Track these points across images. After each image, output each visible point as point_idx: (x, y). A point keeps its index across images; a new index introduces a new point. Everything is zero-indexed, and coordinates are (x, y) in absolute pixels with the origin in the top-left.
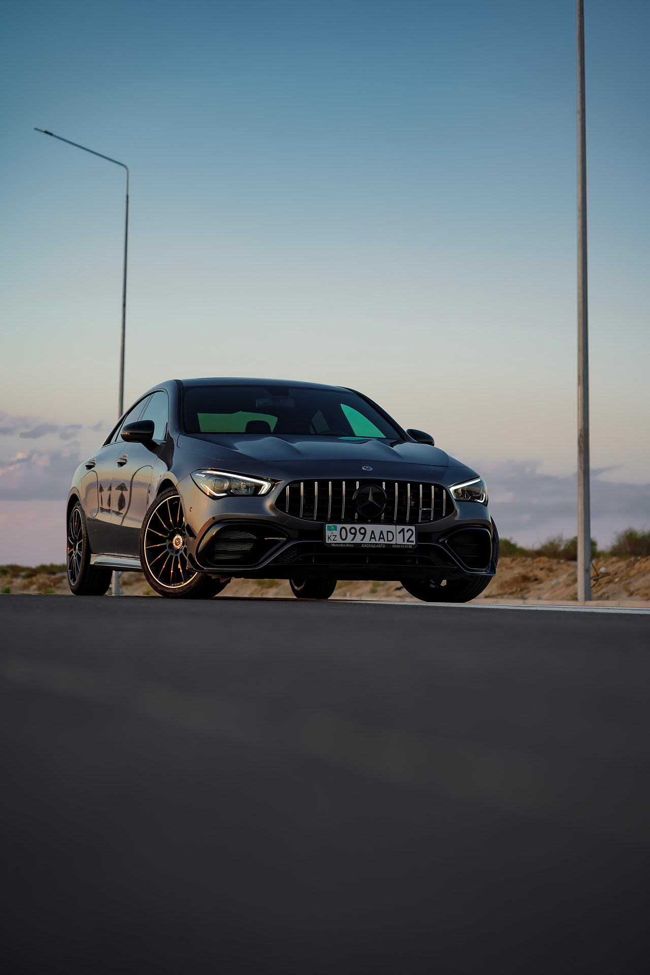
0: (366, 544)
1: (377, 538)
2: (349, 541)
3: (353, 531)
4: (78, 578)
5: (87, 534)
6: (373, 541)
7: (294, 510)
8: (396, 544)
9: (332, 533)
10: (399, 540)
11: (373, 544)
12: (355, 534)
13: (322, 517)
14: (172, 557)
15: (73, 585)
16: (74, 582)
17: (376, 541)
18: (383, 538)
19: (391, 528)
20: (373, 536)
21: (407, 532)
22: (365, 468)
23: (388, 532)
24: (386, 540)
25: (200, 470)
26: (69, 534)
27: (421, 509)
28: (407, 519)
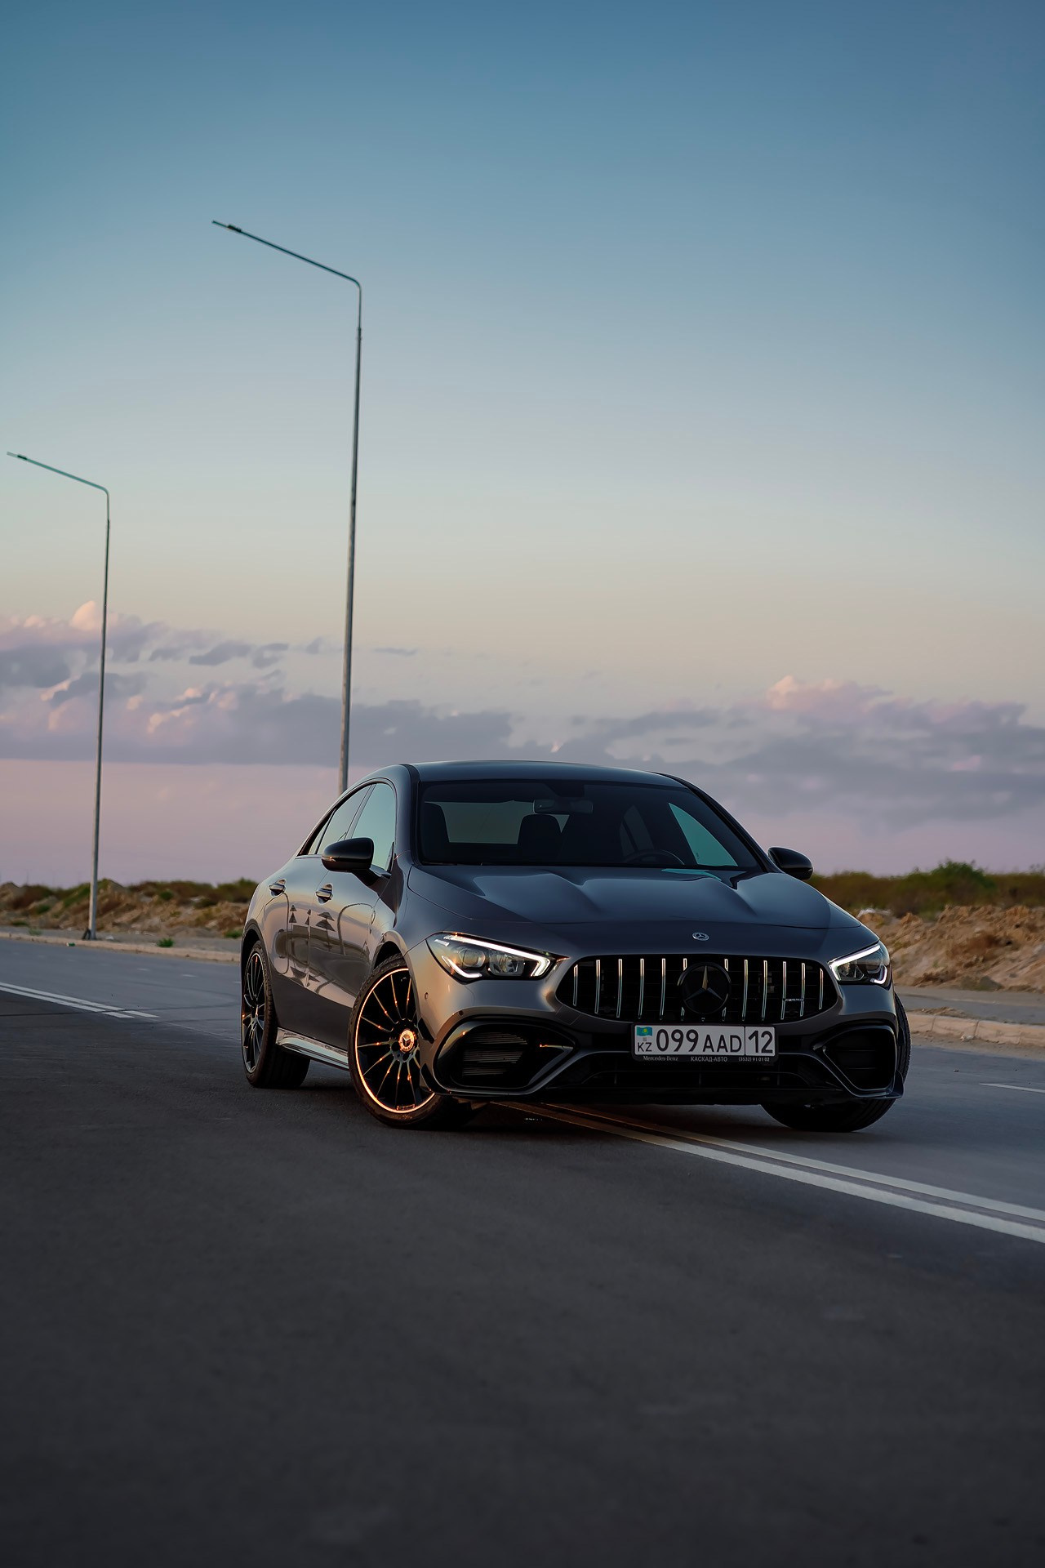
0: (698, 1056)
1: (715, 1047)
2: (670, 1051)
3: (677, 1036)
4: (257, 1061)
5: (271, 995)
6: (708, 1052)
7: (586, 1003)
8: (745, 1056)
9: (645, 1039)
10: (749, 1050)
11: (709, 1056)
12: (680, 1041)
13: (630, 1014)
14: (397, 1064)
15: (251, 1072)
16: (252, 1066)
17: (713, 1051)
18: (725, 1047)
19: (738, 1030)
20: (708, 1044)
21: (763, 1036)
22: (698, 935)
23: (732, 1037)
24: (729, 1049)
25: (440, 934)
26: (245, 991)
27: (784, 1000)
28: (762, 1016)
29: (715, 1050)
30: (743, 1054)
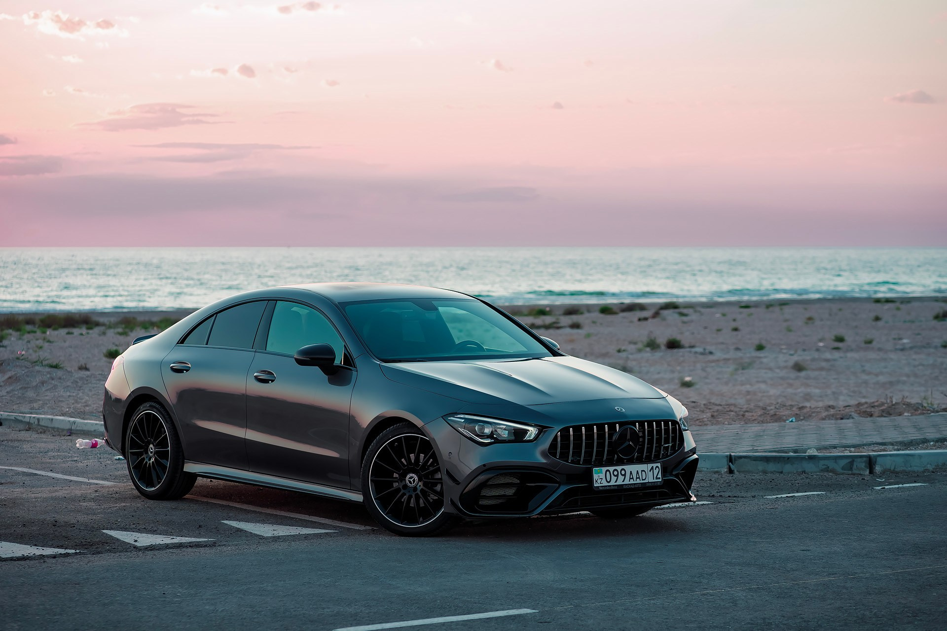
0: (627, 484)
1: (635, 478)
2: (612, 483)
3: (616, 473)
4: (160, 484)
6: (632, 482)
7: (564, 456)
8: (648, 482)
9: (599, 477)
10: (650, 479)
11: (632, 484)
12: (617, 476)
13: (588, 461)
14: (403, 494)
15: (148, 490)
16: (148, 487)
18: (639, 478)
19: (643, 467)
20: (631, 477)
21: (655, 469)
22: (618, 409)
23: (642, 471)
24: (641, 479)
25: (453, 414)
27: (663, 446)
28: (653, 456)
29: (635, 480)
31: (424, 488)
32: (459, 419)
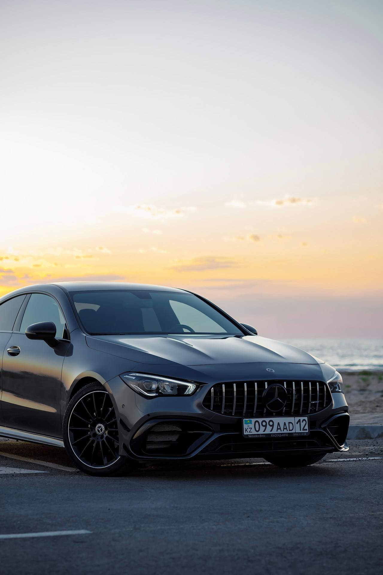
0: (274, 434)
1: (282, 429)
2: (261, 432)
3: (264, 424)
6: (279, 431)
8: (295, 433)
9: (248, 426)
10: (297, 429)
11: (279, 434)
12: (266, 426)
13: (239, 413)
17: (281, 431)
18: (286, 428)
19: (291, 419)
20: (279, 428)
21: (302, 422)
22: (269, 370)
23: (289, 423)
24: (288, 430)
25: (128, 373)
27: (310, 402)
28: (301, 411)
29: (282, 430)
30: (295, 432)
31: (108, 436)
32: (132, 376)
